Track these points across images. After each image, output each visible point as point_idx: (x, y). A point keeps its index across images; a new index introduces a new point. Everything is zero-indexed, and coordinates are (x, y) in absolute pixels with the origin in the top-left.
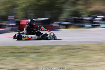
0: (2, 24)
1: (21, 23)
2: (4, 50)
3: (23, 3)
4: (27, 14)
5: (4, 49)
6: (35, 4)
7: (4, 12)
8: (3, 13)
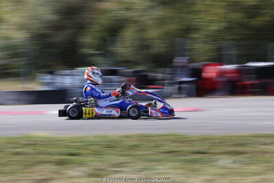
0: (156, 76)
1: (205, 75)
2: (153, 144)
3: (210, 22)
4: (220, 49)
5: (152, 141)
6: (242, 25)
7: (162, 45)
8: (159, 48)
